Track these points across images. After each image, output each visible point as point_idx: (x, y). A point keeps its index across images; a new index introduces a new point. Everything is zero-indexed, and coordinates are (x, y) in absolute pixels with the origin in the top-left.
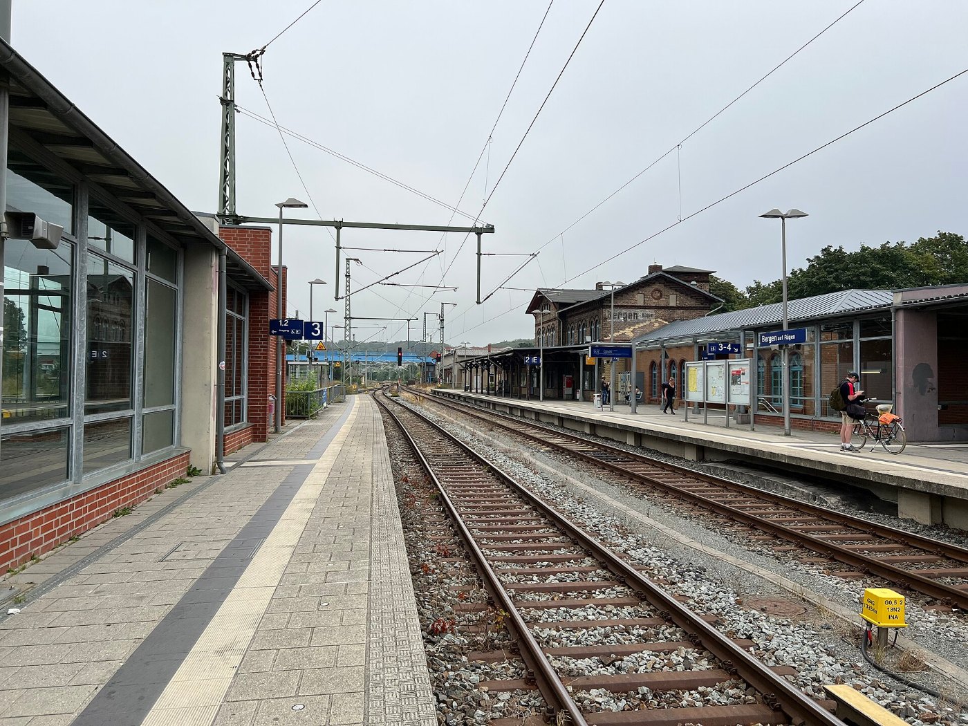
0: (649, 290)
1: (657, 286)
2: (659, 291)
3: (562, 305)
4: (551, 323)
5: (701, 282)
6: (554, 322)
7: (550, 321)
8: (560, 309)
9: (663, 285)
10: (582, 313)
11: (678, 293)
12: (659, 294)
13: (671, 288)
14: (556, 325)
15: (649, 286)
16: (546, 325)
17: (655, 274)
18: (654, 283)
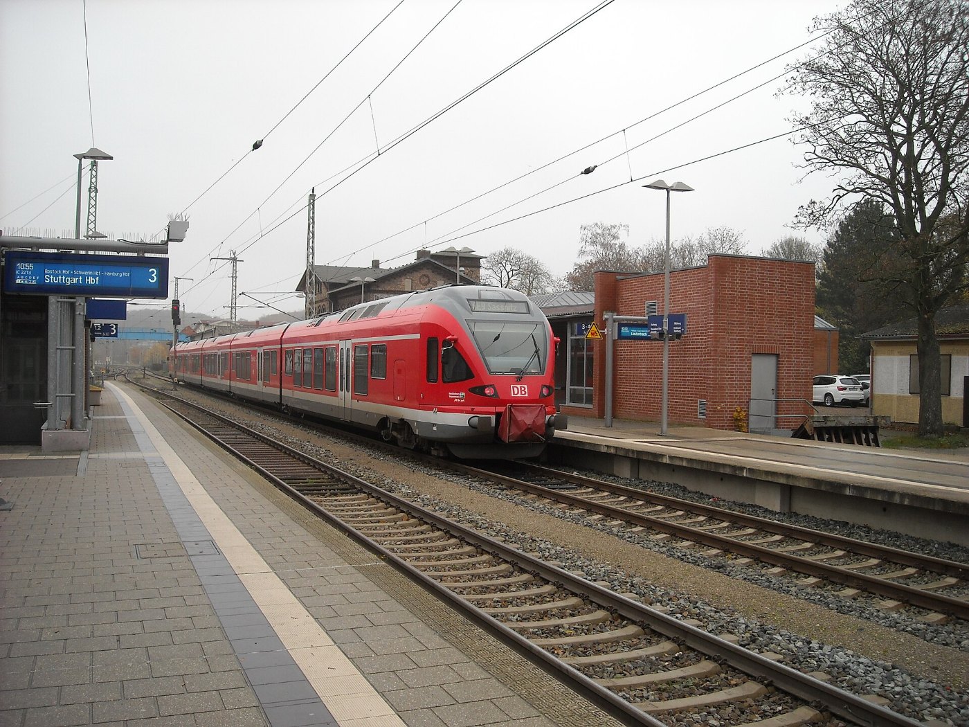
0: (417, 275)
1: (425, 272)
2: (427, 277)
3: (333, 285)
4: (321, 304)
5: (473, 267)
6: (324, 303)
7: (321, 301)
8: (330, 289)
9: (430, 271)
10: (351, 296)
11: (445, 279)
12: (427, 280)
13: (438, 274)
14: (327, 305)
15: (416, 271)
16: (317, 305)
17: (423, 260)
18: (422, 269)
